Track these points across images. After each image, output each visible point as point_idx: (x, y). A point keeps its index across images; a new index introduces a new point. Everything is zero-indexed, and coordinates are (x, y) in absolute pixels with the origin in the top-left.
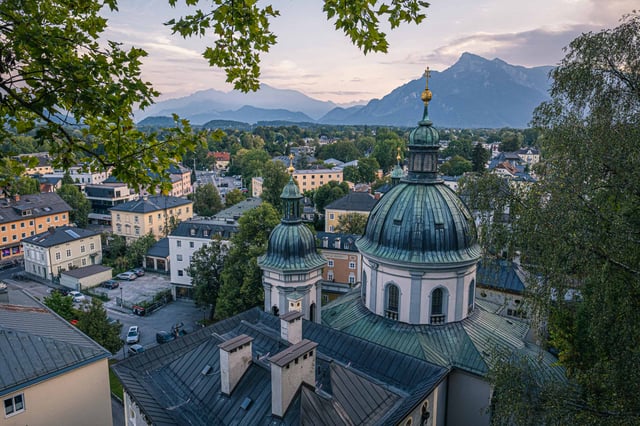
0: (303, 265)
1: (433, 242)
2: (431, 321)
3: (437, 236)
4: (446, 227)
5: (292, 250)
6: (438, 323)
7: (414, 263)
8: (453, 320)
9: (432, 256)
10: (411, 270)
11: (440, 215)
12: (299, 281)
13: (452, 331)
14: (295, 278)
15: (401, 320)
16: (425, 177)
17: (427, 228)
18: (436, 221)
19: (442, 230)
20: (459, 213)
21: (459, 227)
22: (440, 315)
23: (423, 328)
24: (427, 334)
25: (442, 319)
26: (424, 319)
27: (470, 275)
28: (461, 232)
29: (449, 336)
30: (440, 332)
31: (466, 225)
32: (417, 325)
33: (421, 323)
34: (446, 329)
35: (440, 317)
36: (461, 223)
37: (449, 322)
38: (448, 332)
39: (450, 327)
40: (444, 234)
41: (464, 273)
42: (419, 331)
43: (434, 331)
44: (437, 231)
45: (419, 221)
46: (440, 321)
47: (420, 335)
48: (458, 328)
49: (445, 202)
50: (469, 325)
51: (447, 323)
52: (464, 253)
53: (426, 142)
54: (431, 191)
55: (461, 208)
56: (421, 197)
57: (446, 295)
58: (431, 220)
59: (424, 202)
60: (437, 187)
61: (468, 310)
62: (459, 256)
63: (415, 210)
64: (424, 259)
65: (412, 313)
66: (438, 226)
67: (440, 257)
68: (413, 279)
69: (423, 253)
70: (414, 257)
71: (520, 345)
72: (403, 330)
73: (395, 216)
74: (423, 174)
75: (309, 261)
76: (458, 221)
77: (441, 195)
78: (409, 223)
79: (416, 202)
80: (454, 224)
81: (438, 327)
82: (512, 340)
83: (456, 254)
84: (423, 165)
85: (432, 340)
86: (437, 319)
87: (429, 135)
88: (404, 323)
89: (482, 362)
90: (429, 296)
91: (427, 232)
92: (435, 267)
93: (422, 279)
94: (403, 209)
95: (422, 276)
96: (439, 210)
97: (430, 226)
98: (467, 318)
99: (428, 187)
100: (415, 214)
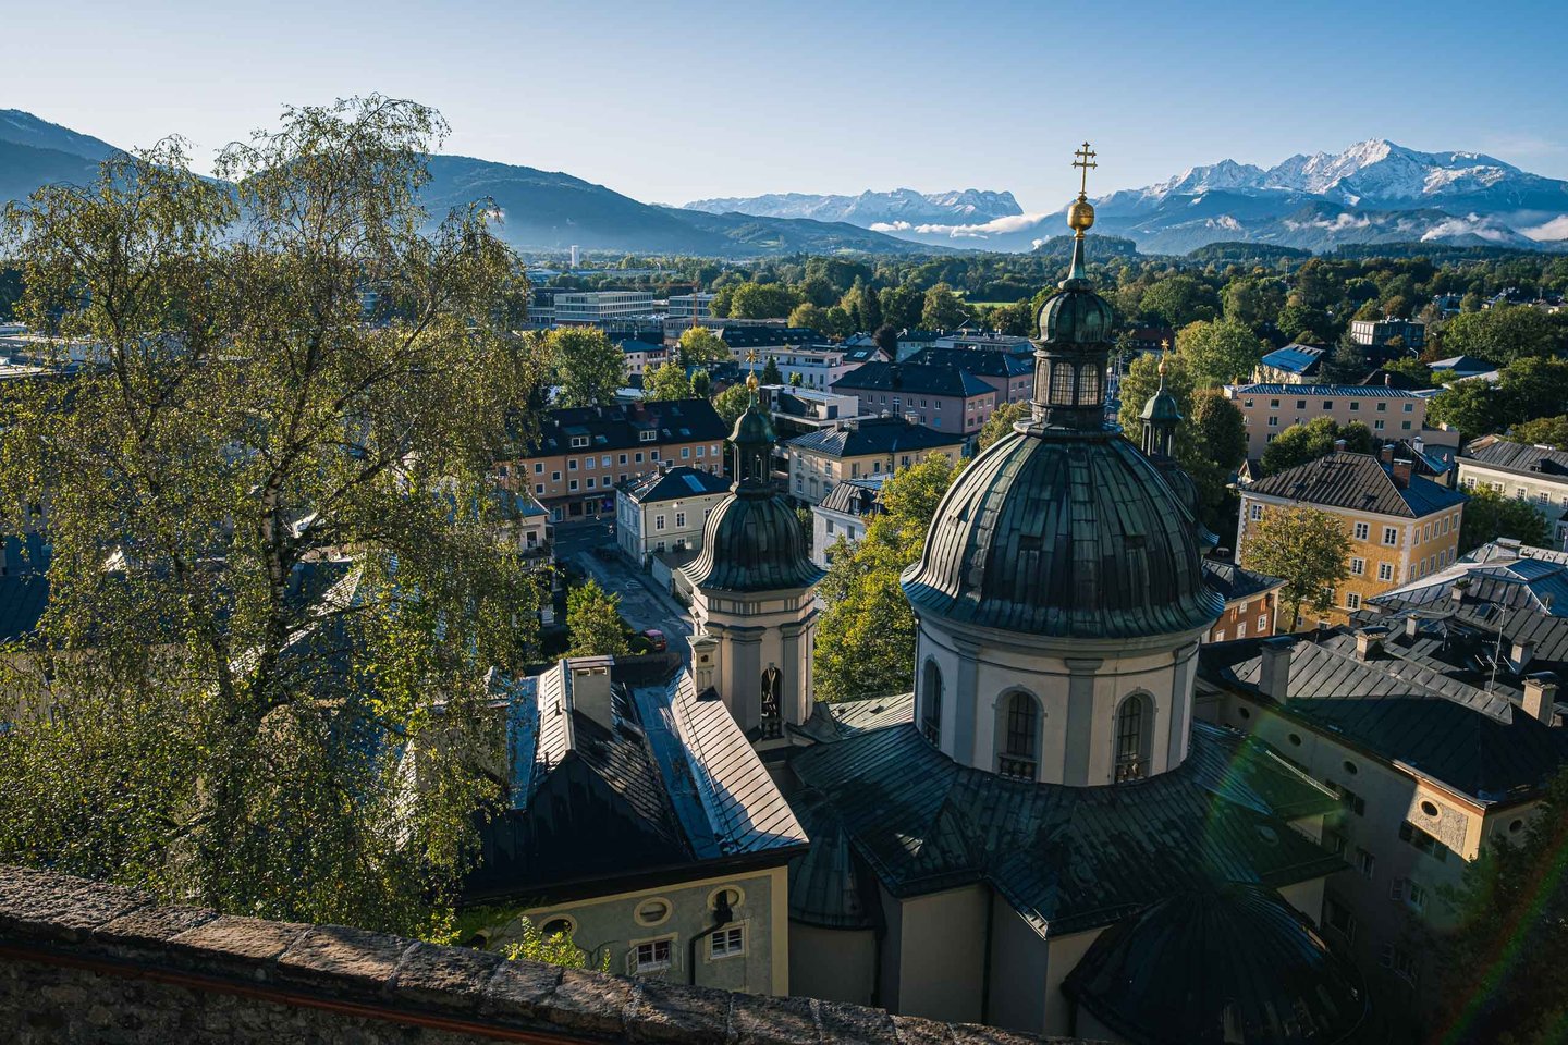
0: (740, 582)
1: (1008, 577)
2: (1001, 767)
3: (1022, 564)
4: (1048, 546)
5: (726, 548)
6: (1016, 778)
7: (954, 621)
8: (1057, 779)
9: (1001, 610)
10: (956, 635)
11: (1041, 515)
12: (734, 614)
13: (1040, 804)
14: (726, 606)
15: (942, 748)
16: (1054, 420)
17: (1002, 542)
18: (1025, 530)
19: (1037, 553)
20: (1103, 516)
21: (1087, 552)
22: (1022, 759)
23: (975, 778)
24: (976, 793)
25: (1028, 769)
26: (985, 758)
27: (1120, 679)
28: (1091, 565)
29: (1026, 812)
30: (1011, 798)
31: (1120, 549)
32: (968, 769)
33: (978, 766)
34: (1028, 795)
35: (1024, 765)
36: (1098, 542)
37: (1043, 781)
38: (1028, 803)
39: (1042, 793)
40: (1040, 561)
41: (1094, 669)
42: (965, 781)
43: (997, 792)
44: (1022, 552)
45: (988, 525)
46: (1022, 773)
47: (959, 790)
48: (1060, 801)
49: (1068, 485)
50: (1101, 806)
51: (1039, 784)
52: (1089, 618)
53: (1057, 333)
54: (1049, 455)
55: (1121, 506)
56: (1015, 466)
57: (1039, 713)
58: (1015, 525)
59: (1016, 481)
60: (1070, 446)
61: (1117, 767)
62: (1070, 623)
63: (989, 496)
64: (976, 614)
65: (958, 739)
66: (1029, 541)
67: (1016, 617)
68: (960, 656)
69: (982, 601)
70: (960, 606)
71: (1207, 889)
72: (934, 771)
73: (954, 506)
74: (1051, 411)
75: (761, 576)
76: (1086, 536)
77: (1067, 468)
78: (969, 524)
79: (999, 478)
80: (1072, 542)
81: (1010, 786)
82: (1194, 871)
83: (1063, 616)
84: (1050, 388)
85: (977, 807)
86: (1018, 767)
87: (1066, 315)
88: (947, 758)
89: (1049, 889)
90: (993, 706)
91: (999, 553)
92: (997, 639)
93: (979, 661)
94: (973, 491)
95: (978, 654)
96: (1044, 504)
97: (1009, 537)
98: (1111, 787)
99: (1048, 446)
100: (985, 505)
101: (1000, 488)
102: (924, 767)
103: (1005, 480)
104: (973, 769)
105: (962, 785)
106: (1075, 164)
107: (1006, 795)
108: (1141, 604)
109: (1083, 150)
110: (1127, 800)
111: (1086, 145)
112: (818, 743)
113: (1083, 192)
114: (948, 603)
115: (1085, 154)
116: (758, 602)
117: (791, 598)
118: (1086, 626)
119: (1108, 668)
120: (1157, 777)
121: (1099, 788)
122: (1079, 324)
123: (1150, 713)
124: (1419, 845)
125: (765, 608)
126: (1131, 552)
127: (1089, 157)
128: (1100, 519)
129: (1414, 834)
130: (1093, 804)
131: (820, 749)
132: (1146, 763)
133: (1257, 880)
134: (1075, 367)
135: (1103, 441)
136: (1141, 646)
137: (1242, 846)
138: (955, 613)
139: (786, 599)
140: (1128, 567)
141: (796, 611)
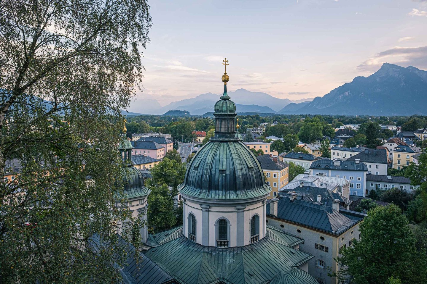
1: (216, 183)
2: (218, 245)
3: (220, 179)
4: (228, 173)
6: (223, 247)
7: (201, 199)
8: (235, 245)
9: (216, 194)
10: (201, 204)
11: (224, 163)
13: (232, 254)
15: (197, 242)
16: (222, 136)
17: (213, 173)
18: (221, 168)
19: (225, 175)
21: (239, 173)
22: (224, 240)
23: (210, 249)
24: (211, 254)
25: (226, 243)
26: (212, 242)
27: (251, 211)
28: (241, 177)
29: (228, 257)
30: (222, 253)
31: (247, 172)
32: (207, 247)
33: (210, 245)
34: (227, 252)
35: (224, 242)
36: (242, 170)
37: (231, 246)
38: (228, 254)
39: (231, 250)
40: (226, 178)
41: (244, 209)
42: (207, 251)
43: (218, 252)
44: (220, 175)
45: (208, 168)
46: (224, 245)
47: (206, 254)
48: (237, 252)
49: (231, 154)
50: (249, 251)
51: (230, 247)
52: (242, 193)
53: (222, 111)
54: (223, 146)
55: (245, 159)
56: (214, 150)
57: (228, 225)
58: (217, 167)
59: (215, 154)
60: (228, 143)
61: (251, 238)
62: (237, 195)
63: (207, 159)
64: (208, 196)
65: (203, 237)
66: (222, 171)
67: (221, 195)
68: (203, 211)
69: (209, 191)
70: (202, 194)
71: (285, 270)
72: (196, 249)
73: (195, 164)
74: (221, 134)
75: (131, 193)
76: (238, 168)
77: (230, 149)
78: (202, 168)
79: (209, 154)
80: (235, 170)
81: (221, 249)
82: (280, 266)
83: (234, 193)
84: (221, 127)
85: (213, 258)
86: (223, 243)
87: (224, 106)
88: (199, 244)
89: (243, 280)
90: (214, 225)
91: (213, 176)
92: (215, 203)
93: (209, 211)
94: (201, 159)
95: (208, 209)
96: (225, 160)
97: (215, 171)
98: (250, 245)
99: (222, 144)
100: (206, 162)
101: (211, 157)
102: (192, 249)
103: (212, 154)
104: (209, 246)
105: (206, 252)
106: (223, 64)
107: (221, 253)
108: (254, 187)
110: (256, 248)
111: (226, 59)
112: (152, 248)
113: (225, 72)
114: (198, 194)
115: (226, 61)
116: (131, 201)
117: (141, 199)
118: (241, 195)
119: (248, 208)
120: (261, 240)
121: (247, 246)
122: (228, 108)
123: (258, 220)
124: (320, 249)
125: (133, 203)
126: (250, 172)
127: (226, 62)
128: (241, 163)
129: (319, 246)
130: (246, 250)
131: (154, 250)
132: (258, 236)
133: (295, 265)
134: (228, 121)
135: (237, 141)
136: (256, 200)
137: (288, 256)
138: (201, 197)
139: (140, 200)
140: (250, 177)
141: (143, 204)
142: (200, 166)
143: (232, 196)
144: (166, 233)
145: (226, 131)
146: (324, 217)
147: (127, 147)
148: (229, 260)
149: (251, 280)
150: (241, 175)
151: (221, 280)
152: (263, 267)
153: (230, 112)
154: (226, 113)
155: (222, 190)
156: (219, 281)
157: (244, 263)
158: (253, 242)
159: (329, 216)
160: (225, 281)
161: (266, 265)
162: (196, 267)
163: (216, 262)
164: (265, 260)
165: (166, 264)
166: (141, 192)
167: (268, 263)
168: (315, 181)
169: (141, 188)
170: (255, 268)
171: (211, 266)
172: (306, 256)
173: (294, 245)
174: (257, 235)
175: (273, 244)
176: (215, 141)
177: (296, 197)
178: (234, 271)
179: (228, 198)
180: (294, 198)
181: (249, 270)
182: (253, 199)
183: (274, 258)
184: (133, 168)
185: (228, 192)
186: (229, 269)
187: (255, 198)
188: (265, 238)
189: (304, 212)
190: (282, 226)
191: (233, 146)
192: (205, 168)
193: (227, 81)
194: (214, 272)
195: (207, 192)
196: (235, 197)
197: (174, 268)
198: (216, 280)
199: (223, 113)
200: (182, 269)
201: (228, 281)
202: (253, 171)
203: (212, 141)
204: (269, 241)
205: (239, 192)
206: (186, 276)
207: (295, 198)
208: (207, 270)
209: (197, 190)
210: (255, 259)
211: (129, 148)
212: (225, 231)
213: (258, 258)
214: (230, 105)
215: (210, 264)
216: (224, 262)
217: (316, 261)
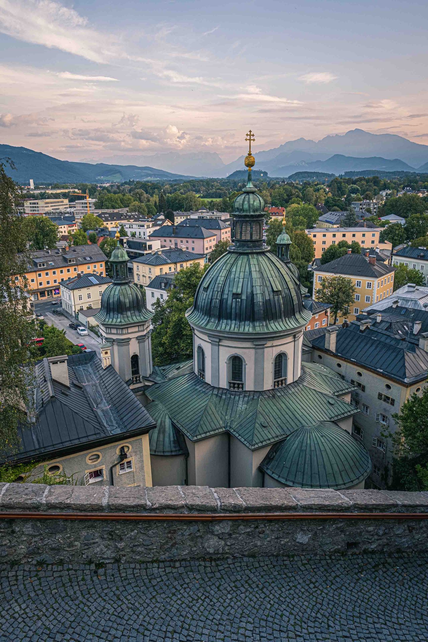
0: (119, 320)
1: (229, 311)
2: (230, 387)
3: (234, 305)
4: (244, 297)
5: (112, 307)
6: (236, 389)
7: (209, 330)
8: (252, 389)
9: (227, 324)
10: (209, 336)
11: (240, 285)
12: (117, 334)
13: (246, 399)
14: (114, 331)
15: (207, 381)
16: (243, 246)
17: (225, 296)
18: (234, 291)
19: (240, 300)
20: (265, 284)
21: (259, 299)
22: (238, 382)
23: (220, 391)
24: (221, 397)
25: (241, 386)
26: (224, 384)
27: (274, 348)
28: (261, 303)
29: (240, 402)
30: (235, 397)
31: (272, 297)
32: (217, 388)
33: (220, 386)
34: (241, 396)
35: (239, 384)
36: (263, 294)
37: (247, 390)
38: (241, 399)
39: (246, 394)
40: (241, 304)
41: (264, 345)
42: (216, 393)
43: (229, 396)
44: (234, 300)
45: (219, 290)
46: (238, 388)
47: (214, 396)
48: (254, 397)
49: (250, 272)
50: (269, 397)
51: (245, 391)
52: (261, 325)
53: (242, 210)
54: (242, 260)
55: (271, 279)
56: (229, 265)
57: (244, 363)
58: (230, 289)
59: (230, 271)
60: (250, 256)
61: (275, 382)
62: (254, 327)
63: (219, 278)
64: (217, 327)
65: (212, 377)
66: (236, 296)
67: (233, 326)
68: (212, 344)
69: (219, 321)
70: (210, 324)
71: (311, 425)
72: (204, 390)
73: (205, 283)
74: (242, 243)
75: (128, 317)
76: (259, 292)
77: (249, 265)
78: (212, 290)
79: (222, 271)
80: (253, 295)
81: (234, 393)
82: (305, 419)
83: (251, 325)
84: (241, 233)
85: (222, 403)
86: (236, 386)
87: (246, 203)
88: (209, 384)
89: (252, 431)
90: (226, 362)
91: (224, 301)
92: (226, 335)
93: (219, 345)
94: (212, 276)
95: (219, 342)
96: (241, 280)
97: (228, 294)
98: (273, 390)
99: (242, 256)
100: (218, 282)
101: (224, 275)
102: (200, 389)
103: (225, 271)
104: (219, 388)
105: (215, 394)
106: (246, 140)
107: (233, 397)
108: (281, 318)
109: (249, 133)
110: (279, 394)
111: (250, 131)
112: (156, 383)
113: (250, 151)
114: (206, 323)
115: (250, 135)
116: (127, 328)
117: (141, 325)
118: (260, 328)
119: (269, 344)
120: (290, 384)
121: (268, 390)
122: (251, 206)
123: (286, 360)
124: (385, 400)
125: (130, 330)
126: (276, 298)
127: (252, 137)
128: (263, 285)
129: (383, 397)
130: (266, 396)
131: (157, 386)
132: (285, 379)
133: (329, 420)
134: (251, 224)
135: (263, 253)
136: (282, 334)
137: (322, 407)
138: (208, 327)
139: (138, 326)
140: (275, 304)
141: (143, 331)
142: (210, 287)
143: (248, 328)
144: (177, 365)
145: (248, 238)
146: (400, 356)
147: (120, 259)
148: (242, 406)
149: (262, 433)
150: (261, 300)
151: (228, 428)
152: (282, 418)
153: (254, 211)
154: (248, 214)
155: (236, 320)
156: (224, 429)
157: (258, 412)
158: (278, 386)
159: (406, 357)
160: (232, 431)
161: (286, 416)
162: (200, 411)
163: (225, 407)
164: (287, 410)
165: (167, 404)
166: (140, 316)
167: (290, 414)
168: (422, 298)
169: (140, 311)
170: (272, 419)
171: (217, 412)
172: (350, 409)
173: (341, 393)
174: (283, 378)
175: (306, 391)
176: (233, 252)
177: (369, 326)
178: (245, 419)
179: (241, 330)
180: (364, 327)
181: (262, 420)
182: (275, 332)
183: (300, 408)
184: (129, 286)
185: (243, 323)
186: (239, 416)
187: (280, 332)
188: (296, 382)
189: (374, 348)
190: (339, 365)
191: (255, 260)
192: (215, 289)
193: (252, 165)
194: (221, 419)
195: (217, 322)
196: (251, 330)
197: (175, 410)
198: (221, 428)
199: (244, 214)
200: (184, 411)
201: (234, 431)
202: (280, 296)
203: (230, 252)
204: (301, 386)
205: (257, 324)
206: (186, 421)
207: (367, 328)
208: (213, 416)
209: (206, 318)
210: (274, 408)
211: (124, 259)
212: (239, 371)
213: (279, 407)
214: (254, 201)
215: (217, 409)
216: (235, 408)
217: (378, 415)
